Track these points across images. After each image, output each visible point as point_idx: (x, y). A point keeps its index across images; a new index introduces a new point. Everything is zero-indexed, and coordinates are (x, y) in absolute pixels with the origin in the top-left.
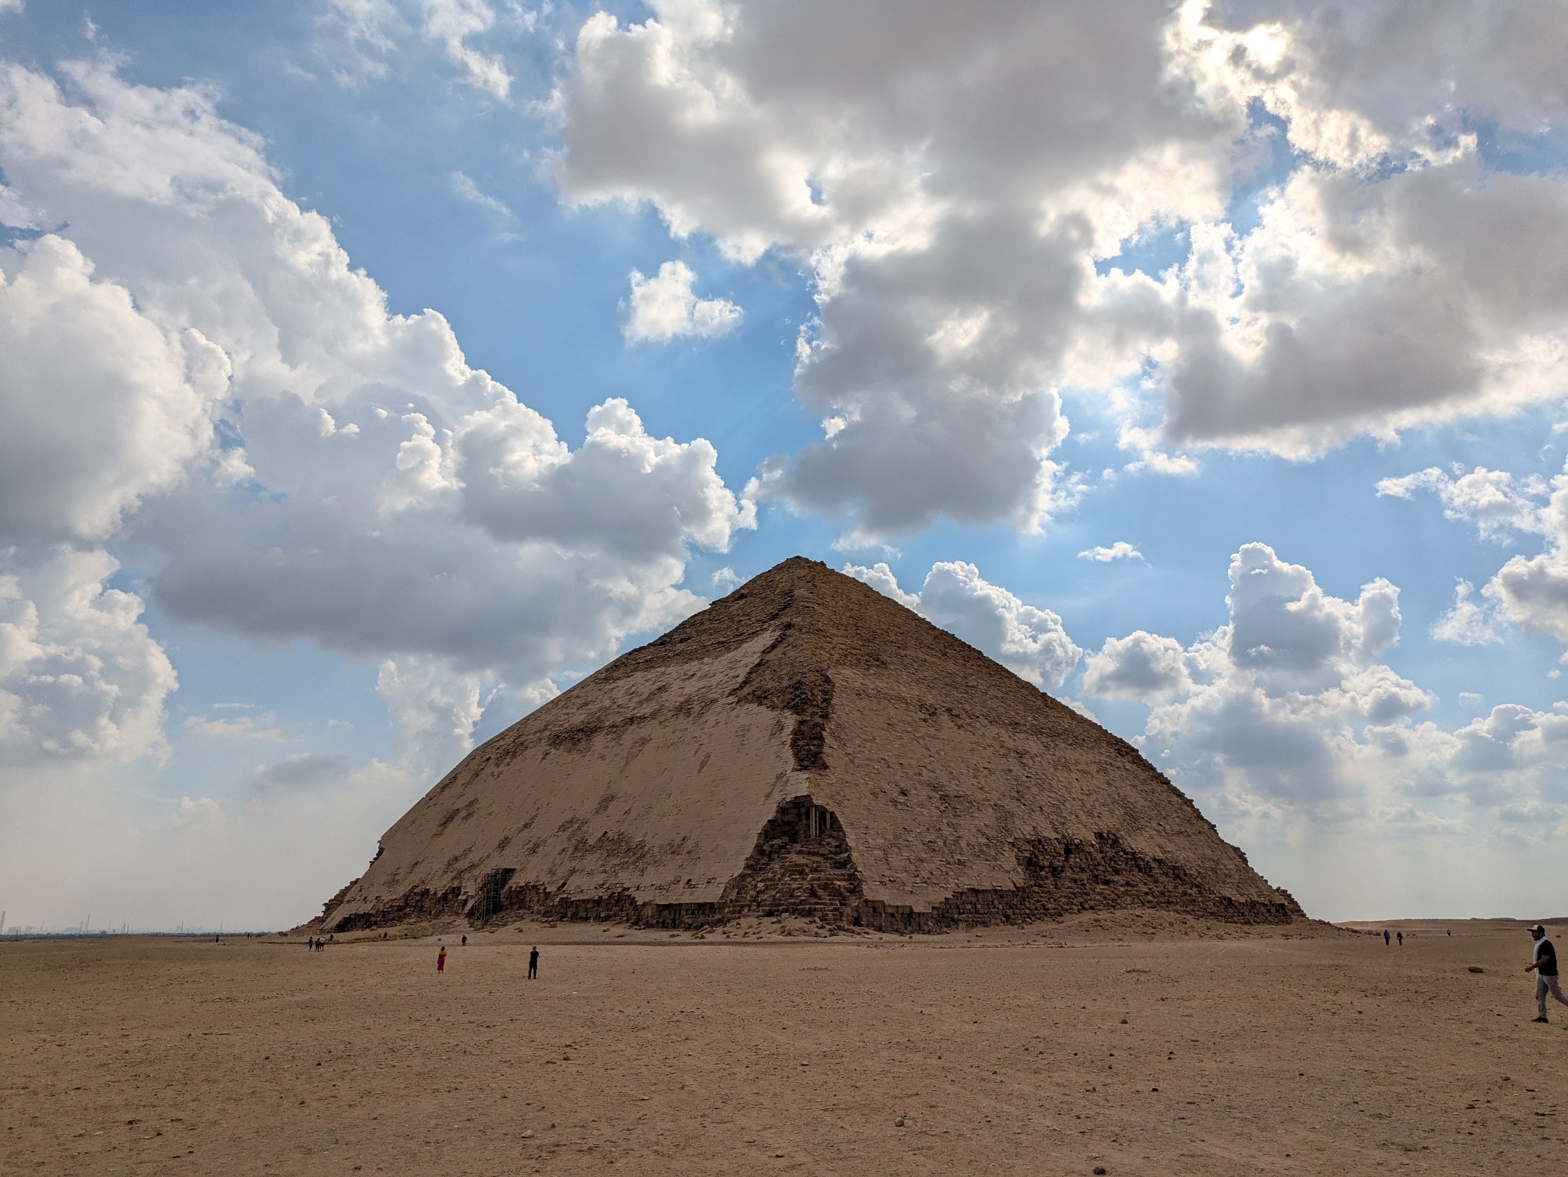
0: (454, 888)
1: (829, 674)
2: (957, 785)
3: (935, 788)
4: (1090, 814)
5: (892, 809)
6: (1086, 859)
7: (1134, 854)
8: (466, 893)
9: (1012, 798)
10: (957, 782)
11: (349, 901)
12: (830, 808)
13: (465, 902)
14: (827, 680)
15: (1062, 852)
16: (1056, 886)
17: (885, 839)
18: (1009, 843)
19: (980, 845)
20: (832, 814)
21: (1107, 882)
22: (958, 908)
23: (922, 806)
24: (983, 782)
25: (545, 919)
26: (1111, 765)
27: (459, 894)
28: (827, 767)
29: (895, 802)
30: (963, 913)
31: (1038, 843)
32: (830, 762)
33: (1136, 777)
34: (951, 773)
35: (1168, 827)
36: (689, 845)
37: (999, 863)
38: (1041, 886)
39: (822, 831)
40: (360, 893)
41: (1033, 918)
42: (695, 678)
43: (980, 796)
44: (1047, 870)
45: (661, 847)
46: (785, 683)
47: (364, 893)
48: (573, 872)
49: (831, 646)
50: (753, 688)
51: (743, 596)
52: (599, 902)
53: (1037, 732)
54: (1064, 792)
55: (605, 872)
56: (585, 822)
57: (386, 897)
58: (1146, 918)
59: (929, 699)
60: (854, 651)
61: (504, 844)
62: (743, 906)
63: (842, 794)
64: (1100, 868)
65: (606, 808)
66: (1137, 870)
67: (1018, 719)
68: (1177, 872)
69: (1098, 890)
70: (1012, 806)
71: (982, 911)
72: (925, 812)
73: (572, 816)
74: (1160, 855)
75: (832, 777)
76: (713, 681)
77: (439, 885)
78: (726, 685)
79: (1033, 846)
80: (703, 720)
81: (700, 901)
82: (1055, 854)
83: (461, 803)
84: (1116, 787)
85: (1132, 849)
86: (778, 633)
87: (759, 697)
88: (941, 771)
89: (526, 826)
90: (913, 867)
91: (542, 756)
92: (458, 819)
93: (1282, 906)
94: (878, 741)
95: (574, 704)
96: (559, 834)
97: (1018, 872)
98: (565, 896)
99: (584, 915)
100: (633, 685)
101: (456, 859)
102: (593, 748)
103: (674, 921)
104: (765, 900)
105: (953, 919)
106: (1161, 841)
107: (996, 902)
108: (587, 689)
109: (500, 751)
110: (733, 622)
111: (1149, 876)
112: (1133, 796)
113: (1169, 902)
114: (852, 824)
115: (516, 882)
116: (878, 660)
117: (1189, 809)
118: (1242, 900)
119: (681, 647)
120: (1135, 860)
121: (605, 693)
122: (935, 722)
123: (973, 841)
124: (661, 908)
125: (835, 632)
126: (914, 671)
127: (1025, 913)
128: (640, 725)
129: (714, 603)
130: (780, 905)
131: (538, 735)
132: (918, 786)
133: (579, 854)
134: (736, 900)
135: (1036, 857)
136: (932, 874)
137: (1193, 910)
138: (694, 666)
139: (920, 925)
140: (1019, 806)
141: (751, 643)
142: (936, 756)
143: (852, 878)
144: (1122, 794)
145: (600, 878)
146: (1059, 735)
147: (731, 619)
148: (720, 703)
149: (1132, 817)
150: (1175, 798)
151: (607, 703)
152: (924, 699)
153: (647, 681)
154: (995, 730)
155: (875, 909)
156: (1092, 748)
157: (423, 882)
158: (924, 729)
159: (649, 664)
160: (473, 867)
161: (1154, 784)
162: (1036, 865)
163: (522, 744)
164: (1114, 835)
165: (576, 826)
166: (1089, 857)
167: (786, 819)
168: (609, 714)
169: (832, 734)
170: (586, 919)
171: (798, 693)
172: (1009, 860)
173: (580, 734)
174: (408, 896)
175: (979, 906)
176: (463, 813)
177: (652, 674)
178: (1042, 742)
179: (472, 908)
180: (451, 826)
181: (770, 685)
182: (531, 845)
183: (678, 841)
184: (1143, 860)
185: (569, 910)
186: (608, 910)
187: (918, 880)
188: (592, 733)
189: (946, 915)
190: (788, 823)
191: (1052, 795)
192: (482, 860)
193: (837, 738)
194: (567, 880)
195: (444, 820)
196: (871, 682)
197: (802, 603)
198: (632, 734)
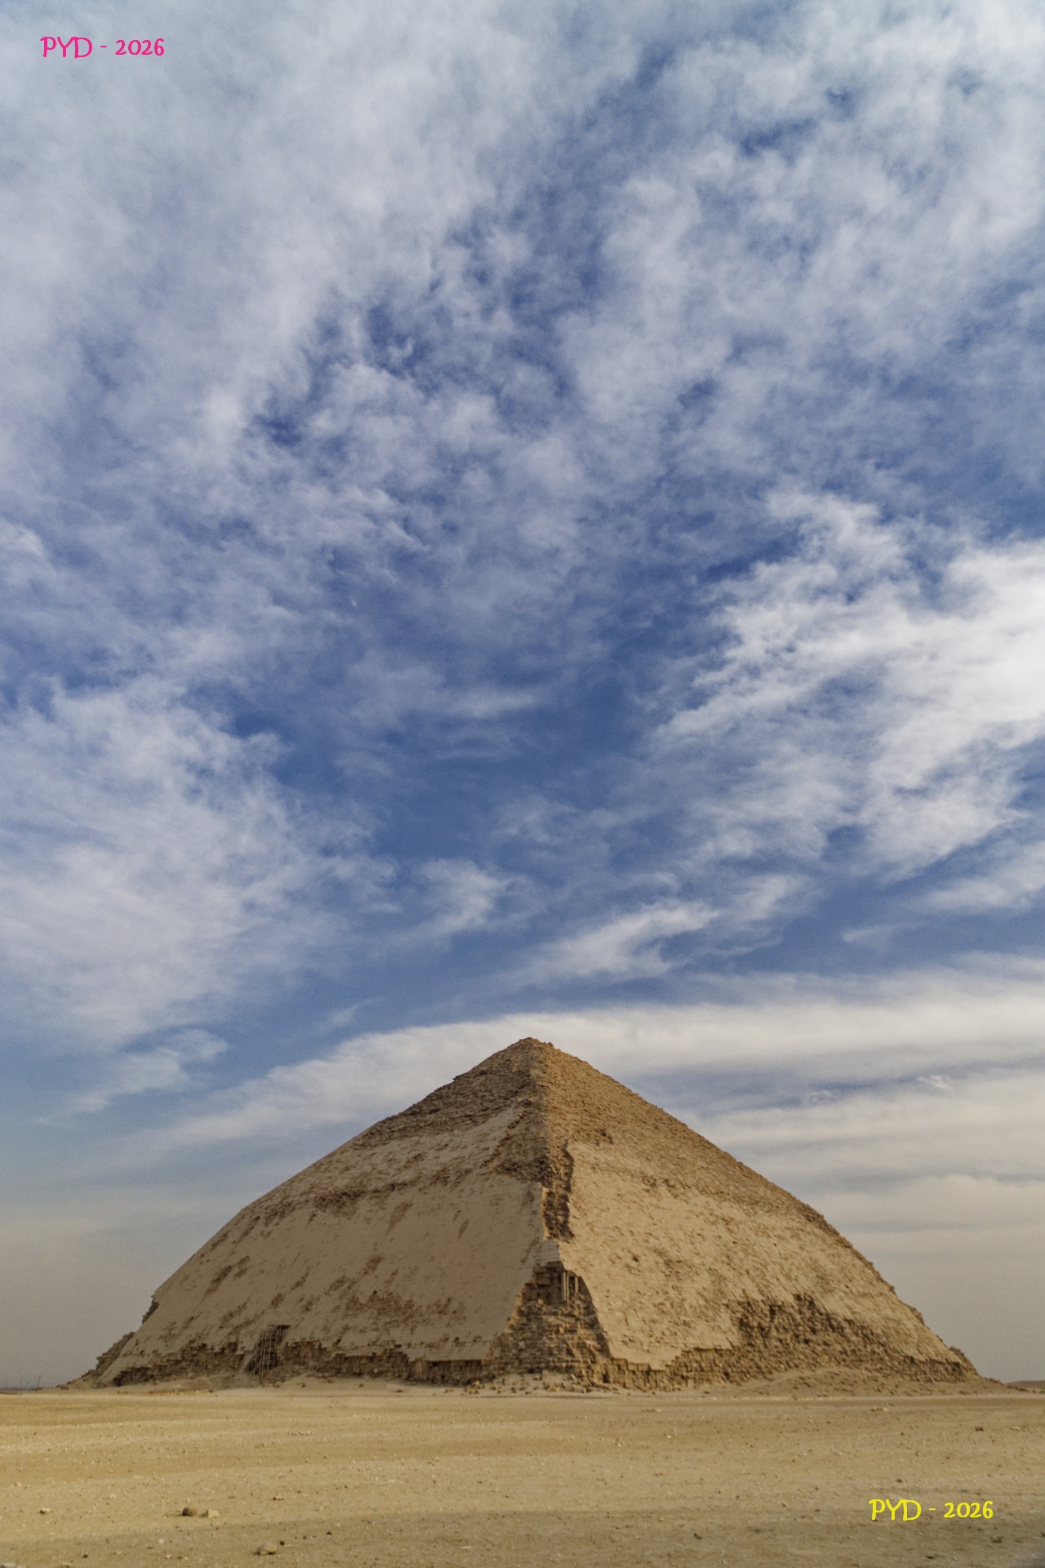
0: (230, 1344)
1: (569, 1149)
2: (678, 1251)
3: (661, 1254)
4: (788, 1277)
5: (627, 1273)
6: (788, 1319)
7: (828, 1315)
8: (243, 1348)
9: (723, 1262)
10: (677, 1248)
11: (125, 1355)
12: (579, 1273)
13: (242, 1357)
14: (567, 1155)
15: (768, 1313)
16: (766, 1346)
17: (624, 1301)
18: (724, 1304)
19: (700, 1306)
20: (580, 1279)
21: (807, 1342)
22: (686, 1366)
23: (651, 1271)
24: (698, 1248)
25: (320, 1375)
26: (802, 1230)
27: (235, 1350)
28: (572, 1235)
29: (629, 1267)
30: (691, 1371)
31: (748, 1304)
32: (575, 1230)
33: (824, 1241)
34: (672, 1240)
35: (854, 1290)
36: (454, 1305)
37: (717, 1324)
38: (752, 1345)
39: (572, 1294)
40: (137, 1347)
41: (748, 1376)
42: (448, 1149)
43: (697, 1261)
44: (756, 1330)
45: (429, 1307)
46: (531, 1158)
47: (141, 1347)
48: (346, 1328)
49: (566, 1122)
50: (502, 1160)
51: (483, 1073)
52: (372, 1359)
53: (739, 1200)
54: (765, 1256)
55: (377, 1330)
56: (353, 1282)
57: (163, 1352)
58: (843, 1376)
59: (650, 1173)
60: (584, 1127)
61: (277, 1301)
62: (506, 1364)
63: (587, 1260)
64: (801, 1328)
65: (374, 1269)
66: (830, 1330)
67: (723, 1189)
68: (865, 1332)
69: (800, 1349)
70: (724, 1270)
71: (706, 1369)
72: (653, 1276)
73: (342, 1276)
74: (850, 1316)
75: (578, 1244)
76: (466, 1153)
77: (216, 1340)
78: (478, 1156)
79: (744, 1308)
80: (460, 1188)
81: (468, 1358)
82: (762, 1315)
83: (233, 1260)
84: (808, 1252)
85: (826, 1310)
86: (521, 1109)
87: (508, 1169)
88: (664, 1237)
89: (298, 1284)
90: (647, 1328)
91: (309, 1218)
92: (231, 1275)
93: (957, 1364)
94: (611, 1211)
95: (336, 1168)
96: (332, 1292)
97: (733, 1333)
98: (340, 1352)
99: (357, 1371)
100: (390, 1153)
101: (231, 1315)
102: (358, 1211)
103: (443, 1377)
104: (525, 1358)
105: (683, 1377)
106: (850, 1302)
107: (717, 1361)
108: (346, 1154)
109: (268, 1211)
110: (477, 1097)
111: (842, 1335)
112: (823, 1259)
113: (861, 1361)
114: (595, 1288)
115: (291, 1338)
116: (604, 1135)
117: (870, 1272)
118: (922, 1358)
119: (431, 1117)
120: (830, 1322)
121: (365, 1159)
122: (656, 1192)
123: (694, 1304)
124: (431, 1365)
125: (567, 1109)
126: (634, 1145)
127: (742, 1371)
128: (402, 1191)
129: (457, 1078)
130: (540, 1363)
131: (304, 1197)
132: (647, 1252)
133: (350, 1313)
134: (501, 1358)
135: (747, 1318)
136: (663, 1334)
137: (881, 1369)
138: (444, 1137)
139: (656, 1382)
140: (729, 1270)
141: (496, 1118)
142: (659, 1224)
143: (600, 1338)
144: (814, 1259)
145: (373, 1335)
146: (757, 1202)
147: (475, 1094)
148: (474, 1173)
149: (823, 1279)
150: (858, 1262)
151: (368, 1168)
152: (646, 1171)
153: (403, 1149)
154: (703, 1199)
155: (619, 1366)
156: (785, 1214)
157: (200, 1337)
158: (647, 1200)
159: (404, 1133)
160: (248, 1323)
161: (840, 1250)
162: (748, 1325)
163: (289, 1205)
164: (810, 1297)
165: (346, 1285)
166: (790, 1318)
167: (540, 1282)
168: (370, 1180)
169: (575, 1205)
170: (360, 1375)
171: (543, 1166)
172: (725, 1320)
173: (345, 1198)
174: (184, 1351)
175: (703, 1365)
176: (236, 1270)
177: (406, 1143)
178: (744, 1210)
179: (250, 1364)
180: (224, 1283)
181: (517, 1159)
182: (304, 1303)
183: (443, 1302)
184: (836, 1320)
185: (342, 1366)
186: (380, 1366)
187: (652, 1339)
188: (356, 1196)
189: (676, 1372)
190: (542, 1286)
191: (756, 1259)
192: (257, 1317)
193: (579, 1209)
194: (341, 1337)
195: (216, 1277)
196: (603, 1156)
197: (538, 1083)
198: (395, 1199)
